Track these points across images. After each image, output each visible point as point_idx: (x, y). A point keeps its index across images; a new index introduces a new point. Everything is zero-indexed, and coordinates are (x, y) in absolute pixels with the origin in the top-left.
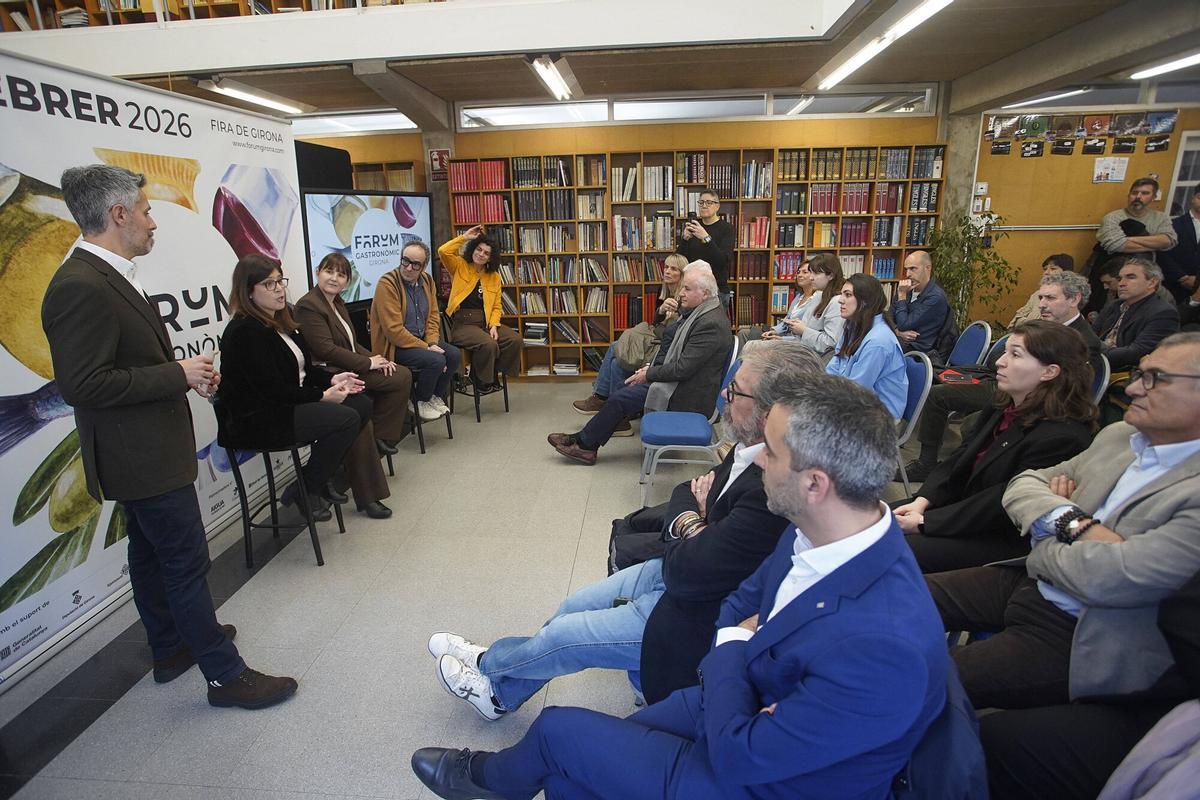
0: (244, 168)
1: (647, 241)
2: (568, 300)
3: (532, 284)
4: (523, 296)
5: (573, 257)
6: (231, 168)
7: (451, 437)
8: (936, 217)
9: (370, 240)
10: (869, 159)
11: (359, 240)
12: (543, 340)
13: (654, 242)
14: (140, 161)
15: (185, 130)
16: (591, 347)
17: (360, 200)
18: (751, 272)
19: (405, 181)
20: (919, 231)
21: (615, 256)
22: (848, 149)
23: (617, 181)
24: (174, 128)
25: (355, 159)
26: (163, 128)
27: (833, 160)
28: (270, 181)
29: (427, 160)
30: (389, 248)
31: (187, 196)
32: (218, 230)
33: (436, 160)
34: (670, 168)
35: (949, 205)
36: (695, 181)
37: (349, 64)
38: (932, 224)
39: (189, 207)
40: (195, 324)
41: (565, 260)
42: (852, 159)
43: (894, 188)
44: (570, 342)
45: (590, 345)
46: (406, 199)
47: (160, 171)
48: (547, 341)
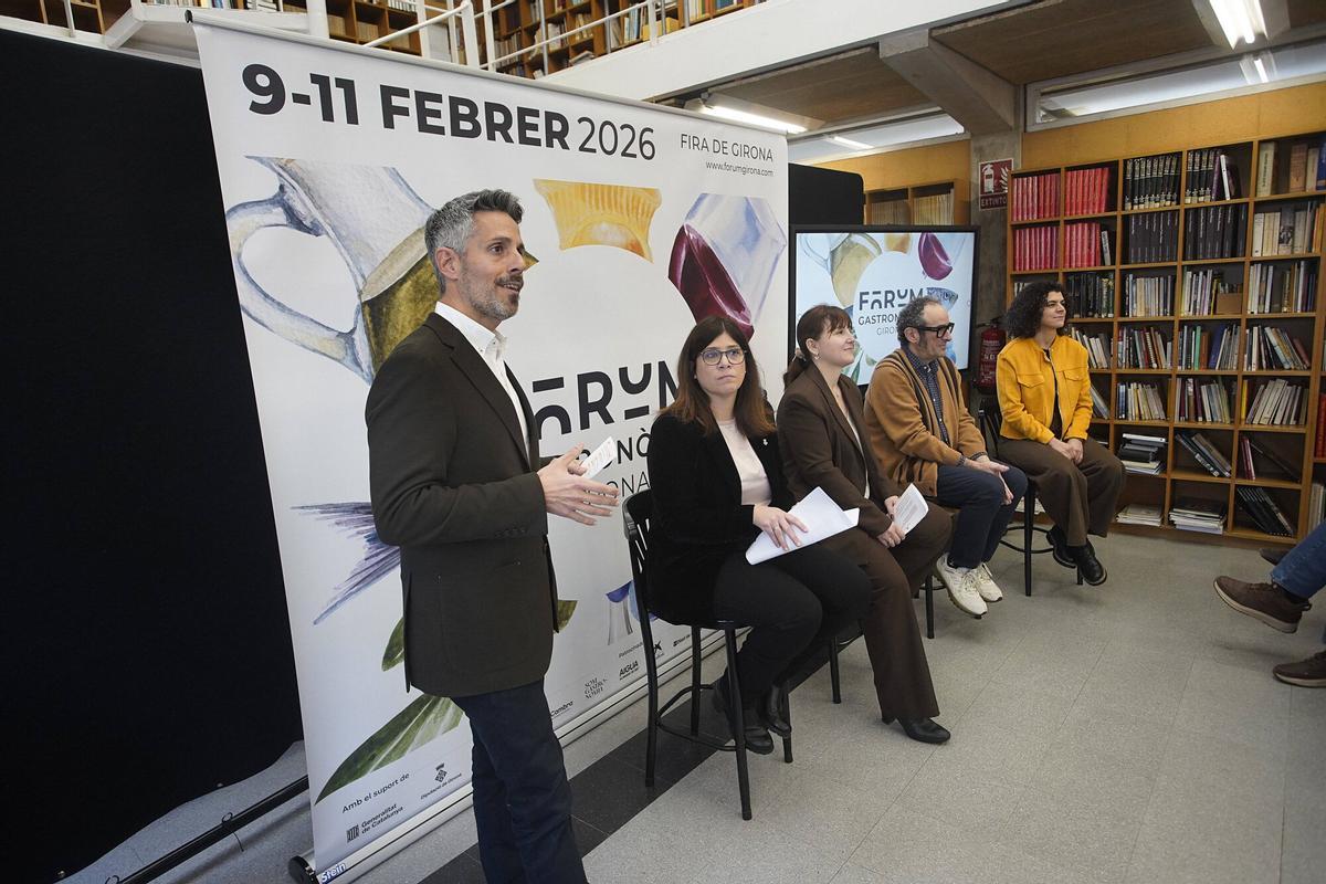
0: (718, 198)
2: (1213, 400)
3: (1142, 370)
4: (1122, 388)
5: (1231, 324)
6: (700, 199)
9: (881, 297)
11: (864, 298)
12: (1154, 465)
14: (587, 194)
15: (647, 149)
16: (1255, 487)
17: (872, 240)
19: (939, 210)
24: (634, 149)
25: (869, 185)
26: (620, 149)
28: (750, 215)
29: (976, 178)
31: (639, 239)
32: (676, 285)
33: (989, 177)
37: (874, 45)
39: (642, 254)
40: (630, 414)
41: (1213, 331)
44: (1210, 474)
45: (1254, 481)
46: (940, 236)
47: (610, 206)
48: (1163, 468)
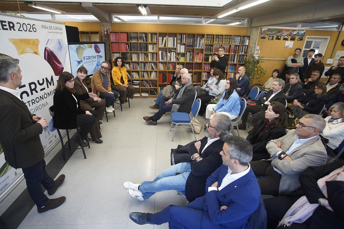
0: (52, 40)
1: (168, 59)
2: (146, 75)
3: (135, 70)
4: (132, 73)
5: (147, 62)
6: (48, 40)
7: (115, 116)
8: (246, 55)
9: (88, 58)
10: (230, 39)
11: (84, 58)
12: (138, 86)
13: (170, 59)
14: (22, 41)
15: (34, 29)
17: (84, 46)
18: (197, 68)
19: (96, 38)
20: (242, 59)
21: (159, 63)
22: (225, 35)
23: (160, 41)
24: (31, 30)
25: (80, 30)
26: (28, 30)
27: (220, 38)
28: (59, 43)
29: (103, 31)
30: (93, 60)
31: (36, 51)
32: (46, 60)
33: (105, 31)
34: (176, 38)
35: (250, 52)
36: (182, 42)
37: (80, 3)
38: (245, 57)
39: (37, 54)
41: (145, 63)
42: (225, 38)
43: (236, 47)
44: (146, 87)
45: (152, 87)
46: (98, 44)
47: (28, 44)
48: (140, 86)
